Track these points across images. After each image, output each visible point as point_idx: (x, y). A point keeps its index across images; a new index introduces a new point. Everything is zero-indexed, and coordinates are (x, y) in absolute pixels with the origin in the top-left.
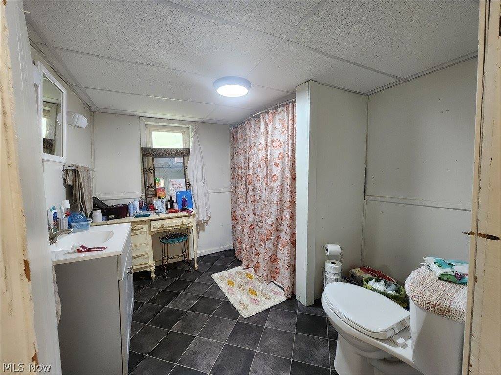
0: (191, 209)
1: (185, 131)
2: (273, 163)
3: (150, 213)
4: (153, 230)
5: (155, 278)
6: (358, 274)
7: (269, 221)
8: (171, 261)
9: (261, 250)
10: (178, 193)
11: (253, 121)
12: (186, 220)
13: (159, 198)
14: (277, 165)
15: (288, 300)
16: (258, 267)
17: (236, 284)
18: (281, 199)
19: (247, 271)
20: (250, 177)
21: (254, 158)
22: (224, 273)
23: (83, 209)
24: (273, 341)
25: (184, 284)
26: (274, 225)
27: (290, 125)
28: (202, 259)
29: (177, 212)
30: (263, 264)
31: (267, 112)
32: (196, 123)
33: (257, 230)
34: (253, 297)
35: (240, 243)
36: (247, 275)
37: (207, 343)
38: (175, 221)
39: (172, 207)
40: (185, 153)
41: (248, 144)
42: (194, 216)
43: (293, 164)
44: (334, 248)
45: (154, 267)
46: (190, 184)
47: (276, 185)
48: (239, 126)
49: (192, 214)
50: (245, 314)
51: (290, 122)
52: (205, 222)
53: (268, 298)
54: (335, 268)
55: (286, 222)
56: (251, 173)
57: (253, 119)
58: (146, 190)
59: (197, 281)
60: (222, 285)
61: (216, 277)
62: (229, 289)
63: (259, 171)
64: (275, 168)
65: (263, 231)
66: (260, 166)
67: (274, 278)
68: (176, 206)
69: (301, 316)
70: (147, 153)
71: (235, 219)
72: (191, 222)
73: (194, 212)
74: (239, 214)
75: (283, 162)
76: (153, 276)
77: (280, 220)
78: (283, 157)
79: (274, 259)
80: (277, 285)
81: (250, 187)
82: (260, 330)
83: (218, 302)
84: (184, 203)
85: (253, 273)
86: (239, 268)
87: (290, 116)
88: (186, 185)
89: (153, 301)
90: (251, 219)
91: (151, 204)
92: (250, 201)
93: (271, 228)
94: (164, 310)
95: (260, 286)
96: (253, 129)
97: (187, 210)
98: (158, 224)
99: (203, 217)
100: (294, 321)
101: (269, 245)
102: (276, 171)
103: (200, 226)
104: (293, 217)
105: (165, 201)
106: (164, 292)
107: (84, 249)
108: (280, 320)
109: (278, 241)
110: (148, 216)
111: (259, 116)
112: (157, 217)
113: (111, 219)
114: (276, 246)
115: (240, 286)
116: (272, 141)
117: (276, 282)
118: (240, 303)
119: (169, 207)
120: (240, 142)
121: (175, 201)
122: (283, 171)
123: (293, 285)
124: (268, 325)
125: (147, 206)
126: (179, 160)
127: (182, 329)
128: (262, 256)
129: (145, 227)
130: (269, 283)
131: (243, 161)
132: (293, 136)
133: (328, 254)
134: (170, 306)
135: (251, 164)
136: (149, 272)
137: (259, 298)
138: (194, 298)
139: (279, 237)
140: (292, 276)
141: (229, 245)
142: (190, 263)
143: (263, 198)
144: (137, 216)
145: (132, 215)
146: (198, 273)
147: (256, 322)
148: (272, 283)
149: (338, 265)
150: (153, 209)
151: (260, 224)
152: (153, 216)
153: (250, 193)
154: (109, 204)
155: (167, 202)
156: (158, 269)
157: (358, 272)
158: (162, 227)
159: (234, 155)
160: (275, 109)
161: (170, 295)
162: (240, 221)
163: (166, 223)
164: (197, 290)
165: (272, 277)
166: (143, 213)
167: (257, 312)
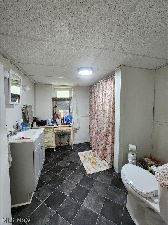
0: (71, 124)
1: (70, 90)
2: (105, 104)
3: (54, 124)
4: (55, 131)
5: (56, 151)
6: (147, 161)
7: (103, 131)
8: (62, 145)
9: (100, 144)
10: (66, 116)
11: (97, 85)
12: (68, 128)
13: (59, 118)
14: (107, 105)
15: (110, 169)
16: (98, 152)
17: (88, 158)
18: (109, 121)
19: (93, 153)
20: (96, 110)
21: (98, 102)
22: (83, 153)
23: (28, 122)
24: (99, 187)
25: (66, 156)
26: (105, 133)
27: (113, 86)
28: (75, 145)
29: (65, 124)
30: (100, 150)
31: (103, 81)
32: (74, 87)
33: (98, 134)
34: (94, 165)
35: (92, 140)
36: (93, 155)
37: (70, 183)
38: (64, 128)
39: (64, 122)
40: (69, 99)
41: (95, 95)
42: (72, 126)
43: (114, 105)
44: (133, 147)
45: (55, 147)
46: (71, 113)
47: (107, 114)
48: (92, 87)
49: (71, 125)
50: (89, 172)
51: (113, 85)
52: (77, 129)
53: (101, 167)
54: (133, 157)
55: (111, 132)
56: (97, 108)
57: (98, 84)
58: (54, 115)
59: (71, 155)
60: (82, 158)
61: (79, 154)
62: (84, 160)
63: (99, 107)
64: (106, 107)
65: (101, 136)
66: (100, 105)
67: (105, 157)
68: (65, 122)
69: (115, 178)
70: (55, 100)
71: (90, 129)
72: (70, 129)
73: (72, 124)
74: (91, 126)
75: (110, 104)
76: (55, 150)
77: (108, 131)
78: (110, 102)
79: (105, 149)
80: (106, 161)
81: (96, 115)
82: (94, 181)
83: (78, 165)
84: (68, 120)
85: (96, 154)
86: (90, 151)
87: (113, 82)
88: (70, 113)
89: (53, 161)
90: (96, 129)
91: (56, 120)
92: (96, 121)
93: (103, 134)
94: (56, 166)
95: (98, 161)
96: (98, 89)
97: (69, 124)
98: (57, 129)
99: (76, 127)
100: (111, 179)
101: (103, 142)
102: (107, 108)
103: (75, 131)
104: (113, 130)
105: (61, 119)
106: (57, 158)
107: (23, 138)
108: (104, 178)
109: (107, 141)
110: (54, 125)
111: (100, 83)
112: (57, 126)
113: (40, 126)
114: (106, 143)
115: (89, 159)
116: (105, 94)
117: (106, 160)
118: (88, 167)
119: (62, 122)
120: (93, 94)
121: (65, 120)
122: (110, 108)
123: (113, 162)
124: (98, 179)
125: (54, 121)
126: (67, 102)
127: (61, 174)
128: (100, 147)
129: (52, 130)
130: (103, 160)
131: (93, 103)
132: (114, 92)
133: (129, 149)
134: (59, 164)
135: (97, 105)
136: (53, 149)
137: (97, 166)
138: (69, 162)
139: (107, 139)
140: (113, 158)
141: (87, 140)
142: (70, 146)
143: (101, 120)
144: (49, 126)
145: (48, 125)
146: (73, 151)
147: (93, 177)
148: (104, 160)
149: (135, 155)
150: (56, 123)
151: (99, 132)
152: (55, 126)
153: (96, 117)
154: (40, 120)
155: (61, 120)
156: (57, 148)
157: (147, 160)
158: (59, 130)
159: (90, 100)
160: (107, 79)
161: (60, 159)
162: (92, 130)
163: (60, 129)
164: (71, 159)
165: (104, 157)
166: (52, 124)
167: (94, 172)
